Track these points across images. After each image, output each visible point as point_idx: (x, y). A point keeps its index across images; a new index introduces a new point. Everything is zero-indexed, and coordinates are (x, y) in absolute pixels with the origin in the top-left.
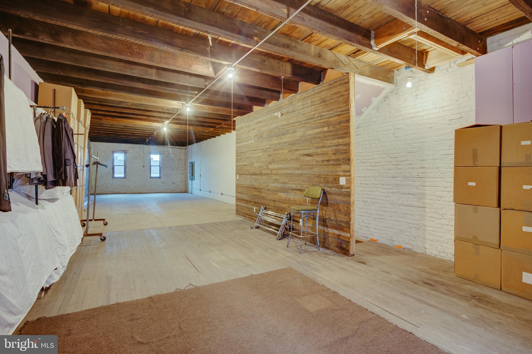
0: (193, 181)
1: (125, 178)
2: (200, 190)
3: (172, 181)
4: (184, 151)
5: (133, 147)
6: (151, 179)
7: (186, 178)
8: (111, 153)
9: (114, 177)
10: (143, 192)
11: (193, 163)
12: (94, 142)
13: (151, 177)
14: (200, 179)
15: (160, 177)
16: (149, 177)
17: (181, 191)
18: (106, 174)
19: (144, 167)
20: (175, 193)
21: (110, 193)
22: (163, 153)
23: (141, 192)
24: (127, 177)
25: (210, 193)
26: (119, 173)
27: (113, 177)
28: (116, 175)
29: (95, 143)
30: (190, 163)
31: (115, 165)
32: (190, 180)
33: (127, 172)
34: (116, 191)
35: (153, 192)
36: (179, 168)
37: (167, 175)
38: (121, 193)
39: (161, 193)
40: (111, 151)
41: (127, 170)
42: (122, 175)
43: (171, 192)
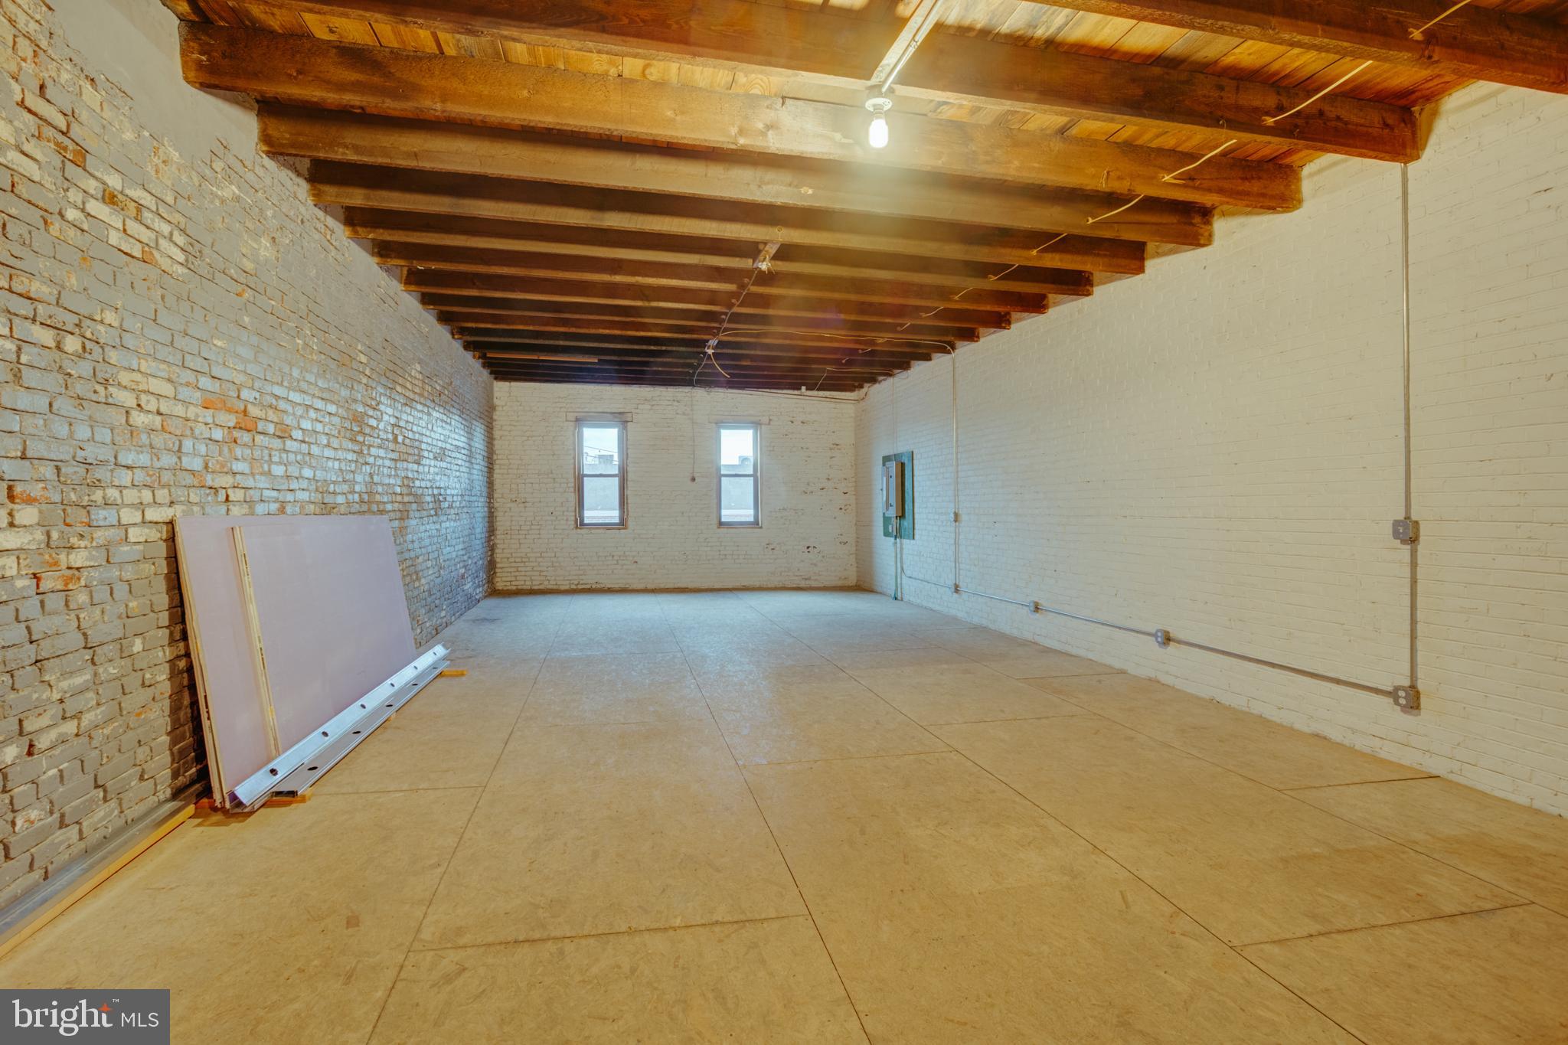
0: (906, 542)
1: (623, 523)
2: (957, 589)
3: (804, 538)
4: (850, 408)
6: (723, 530)
7: (863, 525)
8: (572, 423)
9: (582, 524)
10: (690, 586)
11: (905, 460)
12: (507, 384)
13: (721, 524)
14: (957, 534)
15: (756, 523)
16: (715, 521)
17: (840, 583)
18: (552, 509)
19: (693, 479)
20: (815, 588)
21: (567, 587)
22: (765, 420)
23: (683, 589)
24: (631, 523)
25: (1037, 615)
26: (601, 506)
27: (580, 524)
28: (590, 515)
29: (514, 384)
30: (886, 459)
31: (586, 472)
32: (887, 534)
33: (631, 500)
34: (590, 580)
35: (730, 585)
36: (830, 484)
37: (784, 514)
38: (609, 589)
39: (762, 589)
40: (572, 416)
41: (628, 492)
42: (613, 515)
43: (803, 584)
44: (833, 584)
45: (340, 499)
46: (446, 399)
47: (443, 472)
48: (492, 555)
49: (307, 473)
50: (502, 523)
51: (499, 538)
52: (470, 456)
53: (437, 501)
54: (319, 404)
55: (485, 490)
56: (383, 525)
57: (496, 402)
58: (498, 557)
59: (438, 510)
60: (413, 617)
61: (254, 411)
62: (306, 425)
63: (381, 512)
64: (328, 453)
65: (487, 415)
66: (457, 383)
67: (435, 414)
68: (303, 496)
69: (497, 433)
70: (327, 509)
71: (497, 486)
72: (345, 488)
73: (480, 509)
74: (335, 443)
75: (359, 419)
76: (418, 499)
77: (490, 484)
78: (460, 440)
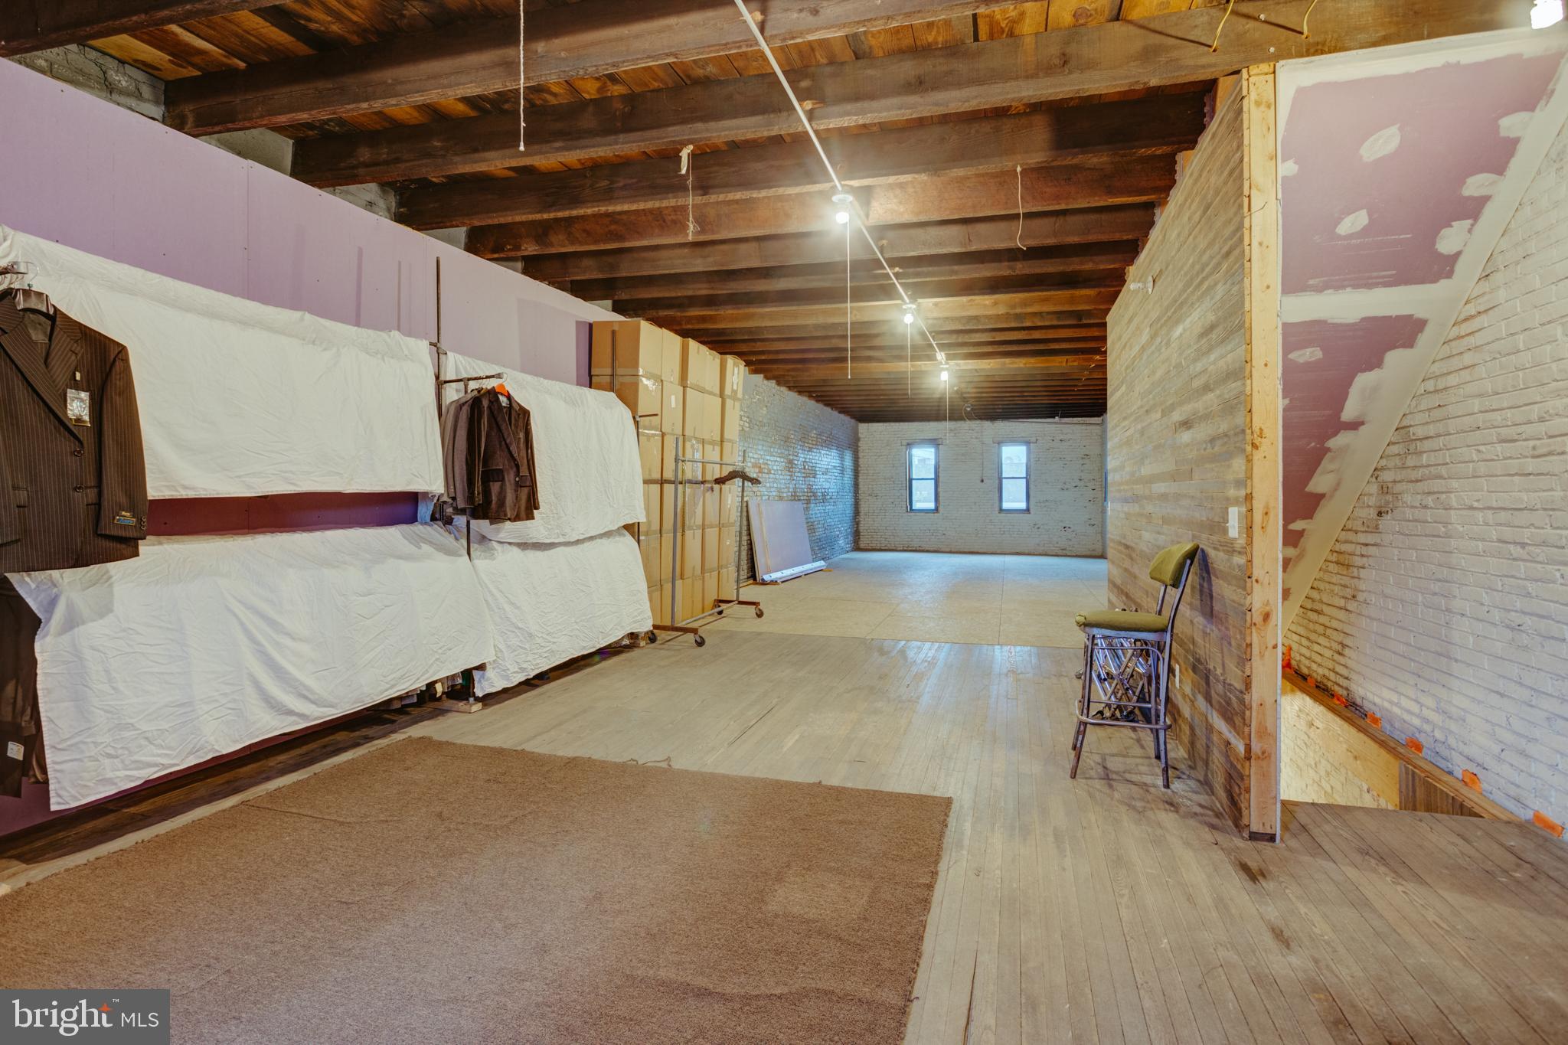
1: (937, 510)
3: (1062, 521)
4: (1096, 430)
5: (955, 429)
6: (1004, 516)
8: (905, 446)
9: (912, 510)
10: (980, 551)
12: (867, 424)
13: (1002, 511)
15: (1028, 510)
16: (997, 509)
17: (1088, 553)
18: (893, 500)
19: (982, 481)
20: (1069, 556)
21: (901, 548)
22: (1033, 439)
23: (975, 550)
24: (941, 509)
26: (923, 497)
27: (910, 510)
28: (917, 506)
29: (870, 424)
31: (914, 477)
33: (941, 493)
34: (915, 544)
35: (1008, 551)
36: (1082, 483)
37: (1047, 504)
38: (928, 551)
39: (1029, 554)
40: (904, 443)
41: (940, 489)
42: (931, 505)
43: (1060, 552)
44: (1084, 553)
45: (785, 495)
46: (828, 441)
47: (827, 481)
48: (857, 527)
49: (775, 485)
50: (864, 508)
51: (862, 517)
52: (842, 471)
53: (824, 495)
54: (778, 459)
55: (852, 489)
56: (800, 506)
57: (860, 435)
58: (862, 528)
59: (824, 500)
60: (812, 550)
61: (762, 466)
62: (775, 468)
63: (799, 500)
64: (781, 477)
65: (854, 445)
66: (834, 432)
67: (823, 452)
68: (774, 494)
69: (861, 455)
70: (781, 498)
71: (861, 486)
72: (786, 490)
73: (849, 499)
74: (783, 473)
75: (791, 462)
76: (815, 495)
77: (856, 486)
78: (836, 462)
